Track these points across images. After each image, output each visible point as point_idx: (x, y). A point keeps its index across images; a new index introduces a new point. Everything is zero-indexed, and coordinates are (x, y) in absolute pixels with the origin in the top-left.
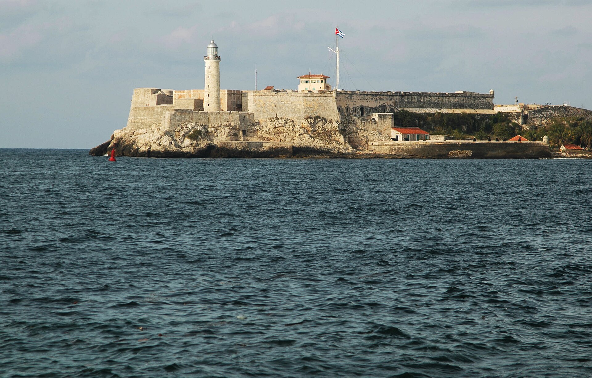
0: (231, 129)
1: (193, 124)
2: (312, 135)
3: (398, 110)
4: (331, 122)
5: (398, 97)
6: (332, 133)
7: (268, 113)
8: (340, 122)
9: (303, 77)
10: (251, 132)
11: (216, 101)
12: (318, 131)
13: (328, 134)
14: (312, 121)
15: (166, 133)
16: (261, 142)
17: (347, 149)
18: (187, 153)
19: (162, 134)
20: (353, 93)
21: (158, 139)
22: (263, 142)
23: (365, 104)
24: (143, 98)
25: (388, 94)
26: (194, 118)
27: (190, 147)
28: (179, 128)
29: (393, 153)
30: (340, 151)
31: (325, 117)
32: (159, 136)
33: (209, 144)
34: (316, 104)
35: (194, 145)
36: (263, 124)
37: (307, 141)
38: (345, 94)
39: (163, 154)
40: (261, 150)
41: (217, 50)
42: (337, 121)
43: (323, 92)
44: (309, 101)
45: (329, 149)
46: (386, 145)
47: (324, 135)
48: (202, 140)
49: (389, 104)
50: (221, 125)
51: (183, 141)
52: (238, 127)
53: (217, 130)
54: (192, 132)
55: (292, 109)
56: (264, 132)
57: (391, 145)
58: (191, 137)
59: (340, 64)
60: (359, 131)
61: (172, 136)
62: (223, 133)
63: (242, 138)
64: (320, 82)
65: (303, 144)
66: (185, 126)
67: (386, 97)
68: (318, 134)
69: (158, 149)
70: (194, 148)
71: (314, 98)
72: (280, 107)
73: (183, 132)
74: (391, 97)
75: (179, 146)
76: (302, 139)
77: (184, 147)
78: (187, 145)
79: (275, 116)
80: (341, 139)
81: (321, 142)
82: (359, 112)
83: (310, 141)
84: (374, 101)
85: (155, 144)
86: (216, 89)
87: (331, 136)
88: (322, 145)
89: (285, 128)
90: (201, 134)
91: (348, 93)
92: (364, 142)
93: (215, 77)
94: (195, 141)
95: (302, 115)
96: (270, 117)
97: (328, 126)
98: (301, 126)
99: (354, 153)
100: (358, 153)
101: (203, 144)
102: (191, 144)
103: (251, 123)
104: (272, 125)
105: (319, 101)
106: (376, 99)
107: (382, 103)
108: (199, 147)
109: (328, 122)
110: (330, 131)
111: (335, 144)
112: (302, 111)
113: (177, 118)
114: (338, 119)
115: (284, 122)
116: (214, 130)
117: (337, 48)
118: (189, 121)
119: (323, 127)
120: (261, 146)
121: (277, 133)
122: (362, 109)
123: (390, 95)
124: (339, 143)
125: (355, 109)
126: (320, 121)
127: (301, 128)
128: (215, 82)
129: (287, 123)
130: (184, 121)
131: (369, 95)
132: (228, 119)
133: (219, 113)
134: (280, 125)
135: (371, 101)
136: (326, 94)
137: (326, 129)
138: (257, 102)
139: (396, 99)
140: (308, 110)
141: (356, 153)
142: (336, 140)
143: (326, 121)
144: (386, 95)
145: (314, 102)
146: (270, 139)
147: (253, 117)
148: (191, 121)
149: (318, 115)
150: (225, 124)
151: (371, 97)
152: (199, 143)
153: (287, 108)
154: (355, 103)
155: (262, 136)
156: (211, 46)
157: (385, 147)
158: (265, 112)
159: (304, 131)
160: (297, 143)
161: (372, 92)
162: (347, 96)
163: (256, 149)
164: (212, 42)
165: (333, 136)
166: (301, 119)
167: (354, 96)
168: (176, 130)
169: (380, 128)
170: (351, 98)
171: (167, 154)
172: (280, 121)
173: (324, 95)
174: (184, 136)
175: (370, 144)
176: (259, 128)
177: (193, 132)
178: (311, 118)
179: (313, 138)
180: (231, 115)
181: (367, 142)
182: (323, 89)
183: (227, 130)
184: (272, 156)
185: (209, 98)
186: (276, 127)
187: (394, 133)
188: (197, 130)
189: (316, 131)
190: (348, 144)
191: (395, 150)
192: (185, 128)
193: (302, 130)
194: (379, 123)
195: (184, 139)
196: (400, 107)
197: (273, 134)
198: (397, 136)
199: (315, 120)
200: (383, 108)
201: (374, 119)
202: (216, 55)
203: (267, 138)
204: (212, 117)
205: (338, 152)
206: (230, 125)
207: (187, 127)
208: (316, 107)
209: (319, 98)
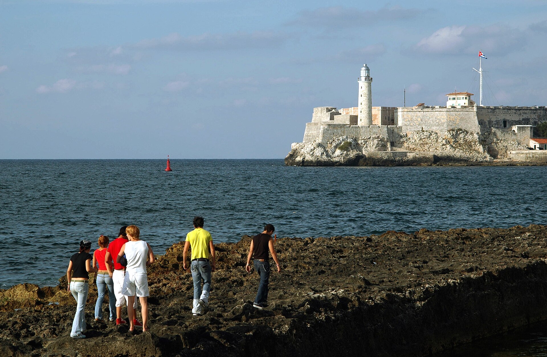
0: (380, 141)
1: (344, 137)
2: (454, 146)
3: (542, 123)
4: (472, 134)
5: (542, 111)
6: (473, 143)
7: (415, 127)
8: (480, 133)
9: (451, 94)
10: (399, 143)
11: (367, 116)
12: (459, 142)
13: (469, 145)
14: (454, 133)
15: (319, 145)
16: (405, 152)
17: (485, 157)
18: (337, 162)
19: (315, 146)
20: (496, 108)
21: (312, 150)
22: (407, 152)
23: (508, 118)
24: (320, 115)
25: (532, 108)
26: (346, 132)
27: (340, 157)
28: (331, 141)
29: (528, 161)
30: (479, 159)
31: (466, 130)
32: (313, 148)
33: (358, 154)
34: (458, 118)
35: (344, 155)
36: (409, 136)
37: (448, 151)
38: (488, 109)
39: (315, 163)
40: (405, 159)
41: (368, 72)
42: (478, 133)
43: (465, 107)
44: (452, 115)
45: (468, 158)
46: (523, 153)
47: (465, 146)
48: (352, 151)
49: (532, 117)
50: (370, 137)
51: (335, 152)
52: (386, 139)
53: (366, 142)
54: (342, 144)
55: (436, 122)
56: (410, 143)
57: (526, 154)
58: (342, 148)
59: (483, 82)
60: (499, 141)
61: (324, 148)
62: (372, 144)
63: (390, 149)
64: (464, 98)
65: (444, 154)
66: (337, 139)
67: (530, 111)
68: (460, 144)
69: (311, 159)
70: (344, 158)
71: (456, 113)
72: (425, 121)
73: (334, 144)
74: (535, 111)
75: (330, 156)
76: (444, 149)
77: (335, 157)
78: (338, 155)
79: (421, 129)
80: (481, 149)
81: (461, 151)
82: (502, 124)
83: (451, 150)
84: (518, 115)
85: (308, 155)
86: (368, 106)
87: (471, 146)
88: (462, 154)
89: (430, 139)
90: (351, 146)
91: (491, 108)
92: (504, 151)
93: (366, 95)
94: (346, 152)
95: (445, 127)
96: (416, 130)
97: (469, 138)
98: (444, 138)
99: (492, 161)
100: (495, 161)
101: (352, 154)
102: (342, 154)
103: (399, 135)
104: (418, 137)
105: (461, 115)
106: (519, 113)
107: (525, 116)
108: (349, 157)
109: (469, 134)
110: (471, 142)
111: (474, 153)
112: (445, 124)
113: (329, 132)
114: (479, 131)
115: (428, 134)
116: (364, 142)
117: (481, 68)
118: (341, 134)
119: (464, 138)
120: (406, 156)
121: (422, 144)
122: (505, 122)
123: (533, 110)
124: (479, 153)
125: (497, 122)
126: (461, 133)
127: (443, 139)
128: (367, 101)
129: (431, 135)
130: (336, 134)
131: (512, 109)
132: (377, 132)
133: (369, 127)
134: (425, 137)
135: (514, 114)
136: (467, 109)
137: (467, 140)
138: (405, 117)
139: (540, 113)
140: (451, 124)
141: (493, 162)
142: (476, 149)
143: (467, 132)
144: (529, 110)
145: (457, 117)
146: (416, 149)
147: (401, 131)
148: (343, 134)
149: (460, 127)
150: (374, 136)
151: (514, 111)
152: (348, 153)
153: (431, 122)
154: (498, 117)
155: (409, 147)
156: (364, 68)
157: (522, 155)
158: (411, 126)
159: (446, 142)
160: (439, 153)
161: (515, 107)
162: (490, 110)
163: (400, 158)
164: (364, 65)
165: (473, 146)
166: (445, 131)
167: (497, 110)
168: (328, 143)
169: (519, 139)
170: (494, 113)
171: (319, 163)
172: (425, 133)
173: (466, 110)
174: (336, 147)
175: (508, 152)
176: (406, 140)
177: (344, 143)
178: (453, 130)
179: (455, 148)
180: (379, 129)
181: (506, 151)
182: (467, 105)
183: (376, 141)
184: (415, 164)
185: (361, 114)
186: (421, 139)
187: (532, 143)
188: (347, 142)
189: (457, 141)
190: (486, 153)
191: (530, 158)
192: (336, 140)
193: (444, 142)
194: (519, 134)
195: (335, 150)
196: (544, 120)
197: (419, 144)
198: (535, 146)
199: (457, 132)
200: (526, 121)
201: (514, 131)
202: (368, 76)
203: (413, 149)
204: (362, 130)
205: (477, 160)
206: (378, 137)
207: (338, 140)
208: (458, 120)
209: (461, 113)
